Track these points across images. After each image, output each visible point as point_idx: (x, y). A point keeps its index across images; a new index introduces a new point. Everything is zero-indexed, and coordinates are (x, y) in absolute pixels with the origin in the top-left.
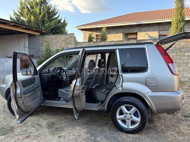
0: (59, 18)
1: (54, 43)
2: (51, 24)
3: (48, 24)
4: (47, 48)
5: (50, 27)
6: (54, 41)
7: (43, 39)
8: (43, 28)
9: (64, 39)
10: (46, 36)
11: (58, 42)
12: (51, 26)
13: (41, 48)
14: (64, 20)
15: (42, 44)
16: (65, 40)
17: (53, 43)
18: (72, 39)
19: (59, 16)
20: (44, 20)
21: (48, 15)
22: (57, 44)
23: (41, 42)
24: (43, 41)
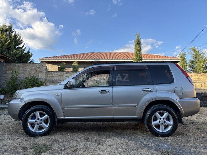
0: (23, 48)
1: (22, 72)
2: (17, 52)
3: (14, 52)
4: (12, 75)
5: (16, 55)
6: (21, 69)
7: (8, 67)
8: (8, 55)
9: (33, 68)
10: (12, 64)
11: (26, 70)
12: (18, 54)
13: (4, 75)
14: (29, 51)
15: (6, 71)
16: (35, 69)
17: (21, 70)
18: (44, 68)
19: (23, 46)
20: (10, 48)
21: (15, 43)
22: (25, 72)
23: (4, 69)
24: (7, 69)
